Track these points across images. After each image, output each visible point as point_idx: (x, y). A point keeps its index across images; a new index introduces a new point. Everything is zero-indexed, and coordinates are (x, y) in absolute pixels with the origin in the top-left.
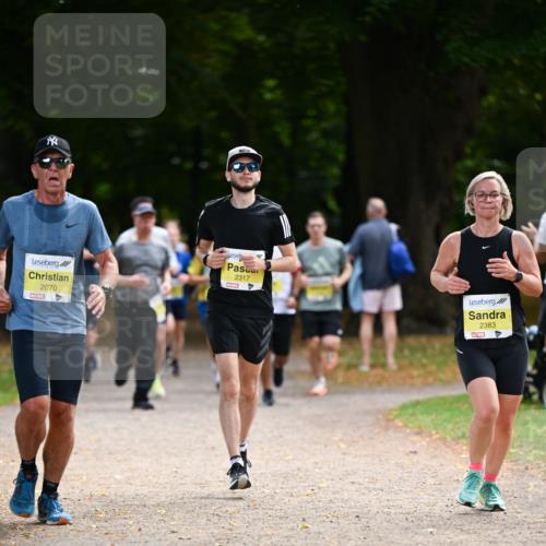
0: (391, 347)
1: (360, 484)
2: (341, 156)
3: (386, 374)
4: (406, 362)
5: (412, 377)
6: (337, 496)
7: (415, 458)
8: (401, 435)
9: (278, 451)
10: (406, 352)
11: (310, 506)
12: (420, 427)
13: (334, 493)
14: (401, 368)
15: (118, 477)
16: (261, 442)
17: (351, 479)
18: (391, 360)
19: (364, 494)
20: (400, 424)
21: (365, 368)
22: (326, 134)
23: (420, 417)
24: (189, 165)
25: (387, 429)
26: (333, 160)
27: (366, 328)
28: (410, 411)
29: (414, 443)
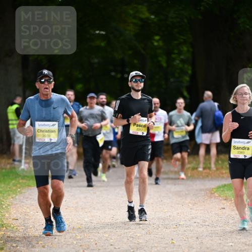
0: (213, 160)
1: (198, 223)
2: (190, 72)
3: (211, 172)
4: (220, 166)
5: (222, 174)
6: (188, 228)
7: (224, 211)
8: (218, 200)
9: (160, 208)
10: (220, 162)
11: (175, 233)
12: (226, 196)
13: (186, 227)
14: (217, 169)
15: (86, 219)
16: (152, 203)
17: (194, 220)
18: (213, 166)
19: (200, 227)
20: (217, 195)
21: (201, 169)
22: (182, 61)
23: (226, 192)
24: (119, 76)
25: (211, 198)
26: (186, 73)
27: (202, 151)
28: (222, 189)
29: (223, 204)
